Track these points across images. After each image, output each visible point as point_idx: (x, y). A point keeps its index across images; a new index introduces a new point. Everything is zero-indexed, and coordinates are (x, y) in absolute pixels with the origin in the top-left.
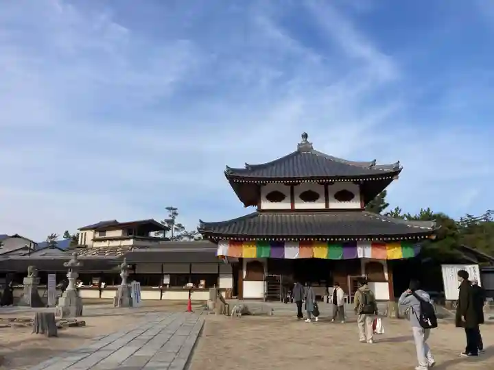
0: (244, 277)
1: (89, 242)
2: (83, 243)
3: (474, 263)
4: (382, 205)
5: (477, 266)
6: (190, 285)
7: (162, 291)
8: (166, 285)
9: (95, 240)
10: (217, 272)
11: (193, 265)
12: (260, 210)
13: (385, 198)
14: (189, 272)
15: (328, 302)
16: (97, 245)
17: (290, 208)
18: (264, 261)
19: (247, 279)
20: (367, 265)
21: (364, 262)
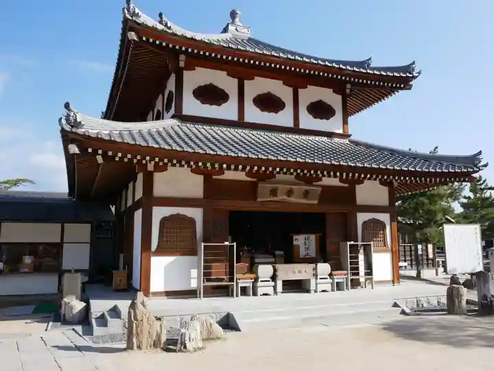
0: (154, 248)
5: (479, 227)
10: (58, 240)
17: (237, 118)
18: (196, 214)
19: (161, 251)
20: (365, 223)
21: (362, 217)
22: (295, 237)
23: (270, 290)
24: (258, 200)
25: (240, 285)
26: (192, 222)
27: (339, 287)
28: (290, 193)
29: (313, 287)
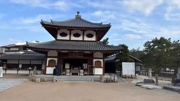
0: (47, 66)
1: (4, 52)
2: (1, 52)
3: (134, 62)
4: (107, 43)
5: (134, 63)
6: (30, 68)
7: (18, 70)
8: (20, 68)
9: (6, 51)
10: (41, 64)
11: (31, 61)
12: (57, 40)
13: (108, 40)
14: (29, 63)
15: (80, 75)
16: (6, 53)
17: (69, 39)
18: (56, 59)
19: (48, 66)
20: (95, 62)
21: (95, 60)
22: (83, 64)
23: (69, 75)
24: (69, 56)
25: (63, 73)
26: (55, 61)
27: (86, 75)
28: (76, 55)
29: (79, 74)
